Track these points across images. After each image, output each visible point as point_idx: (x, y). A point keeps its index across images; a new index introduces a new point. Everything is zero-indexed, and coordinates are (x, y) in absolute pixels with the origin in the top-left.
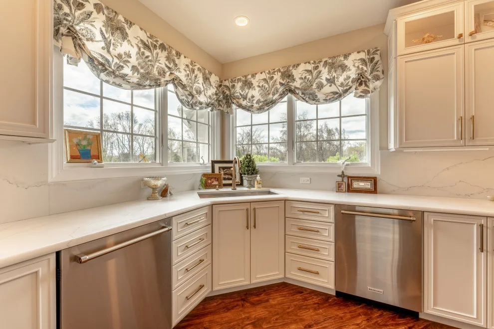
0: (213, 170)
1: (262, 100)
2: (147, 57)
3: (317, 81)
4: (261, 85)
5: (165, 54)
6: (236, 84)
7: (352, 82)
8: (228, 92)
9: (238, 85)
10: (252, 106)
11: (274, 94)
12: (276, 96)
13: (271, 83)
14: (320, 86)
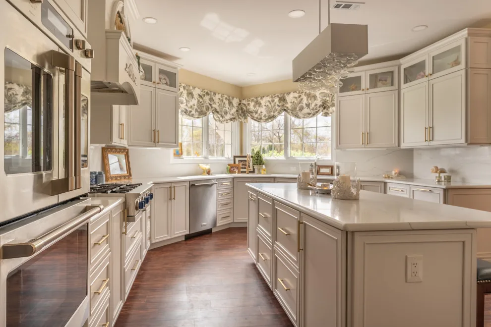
0: (235, 163)
1: (267, 115)
2: (201, 102)
3: (299, 105)
4: (267, 105)
5: (209, 97)
6: (250, 103)
7: (319, 107)
8: (245, 108)
9: (252, 104)
10: (261, 118)
11: (274, 112)
12: (276, 114)
13: (273, 104)
14: (301, 109)
